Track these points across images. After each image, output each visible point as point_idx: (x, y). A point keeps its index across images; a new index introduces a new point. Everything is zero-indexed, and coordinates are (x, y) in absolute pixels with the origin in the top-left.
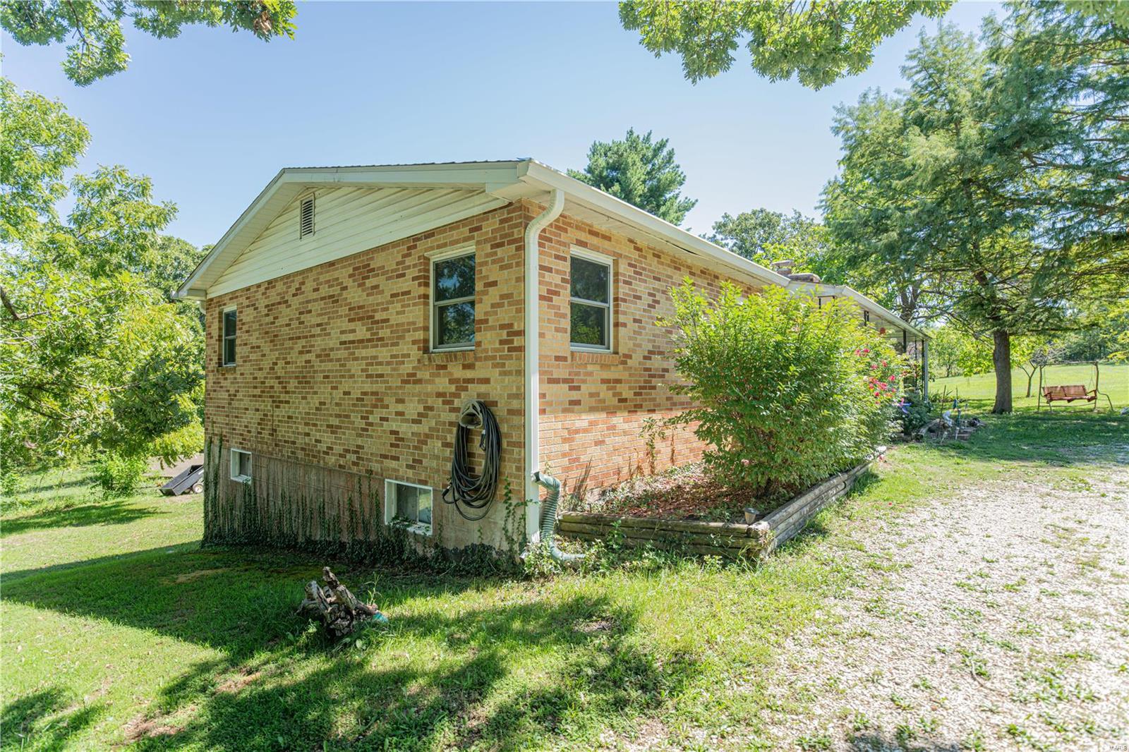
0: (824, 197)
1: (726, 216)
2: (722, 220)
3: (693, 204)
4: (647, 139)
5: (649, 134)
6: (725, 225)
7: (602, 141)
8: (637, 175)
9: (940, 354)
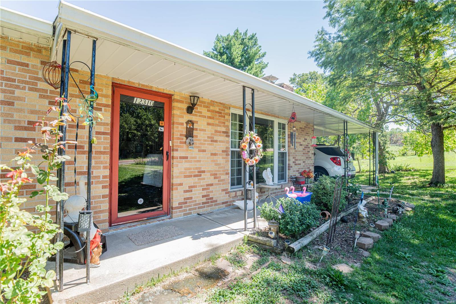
0: (317, 43)
1: (295, 75)
2: (293, 77)
3: (267, 65)
4: (246, 34)
5: (247, 31)
6: (294, 79)
7: (222, 35)
8: (237, 52)
9: (411, 144)
